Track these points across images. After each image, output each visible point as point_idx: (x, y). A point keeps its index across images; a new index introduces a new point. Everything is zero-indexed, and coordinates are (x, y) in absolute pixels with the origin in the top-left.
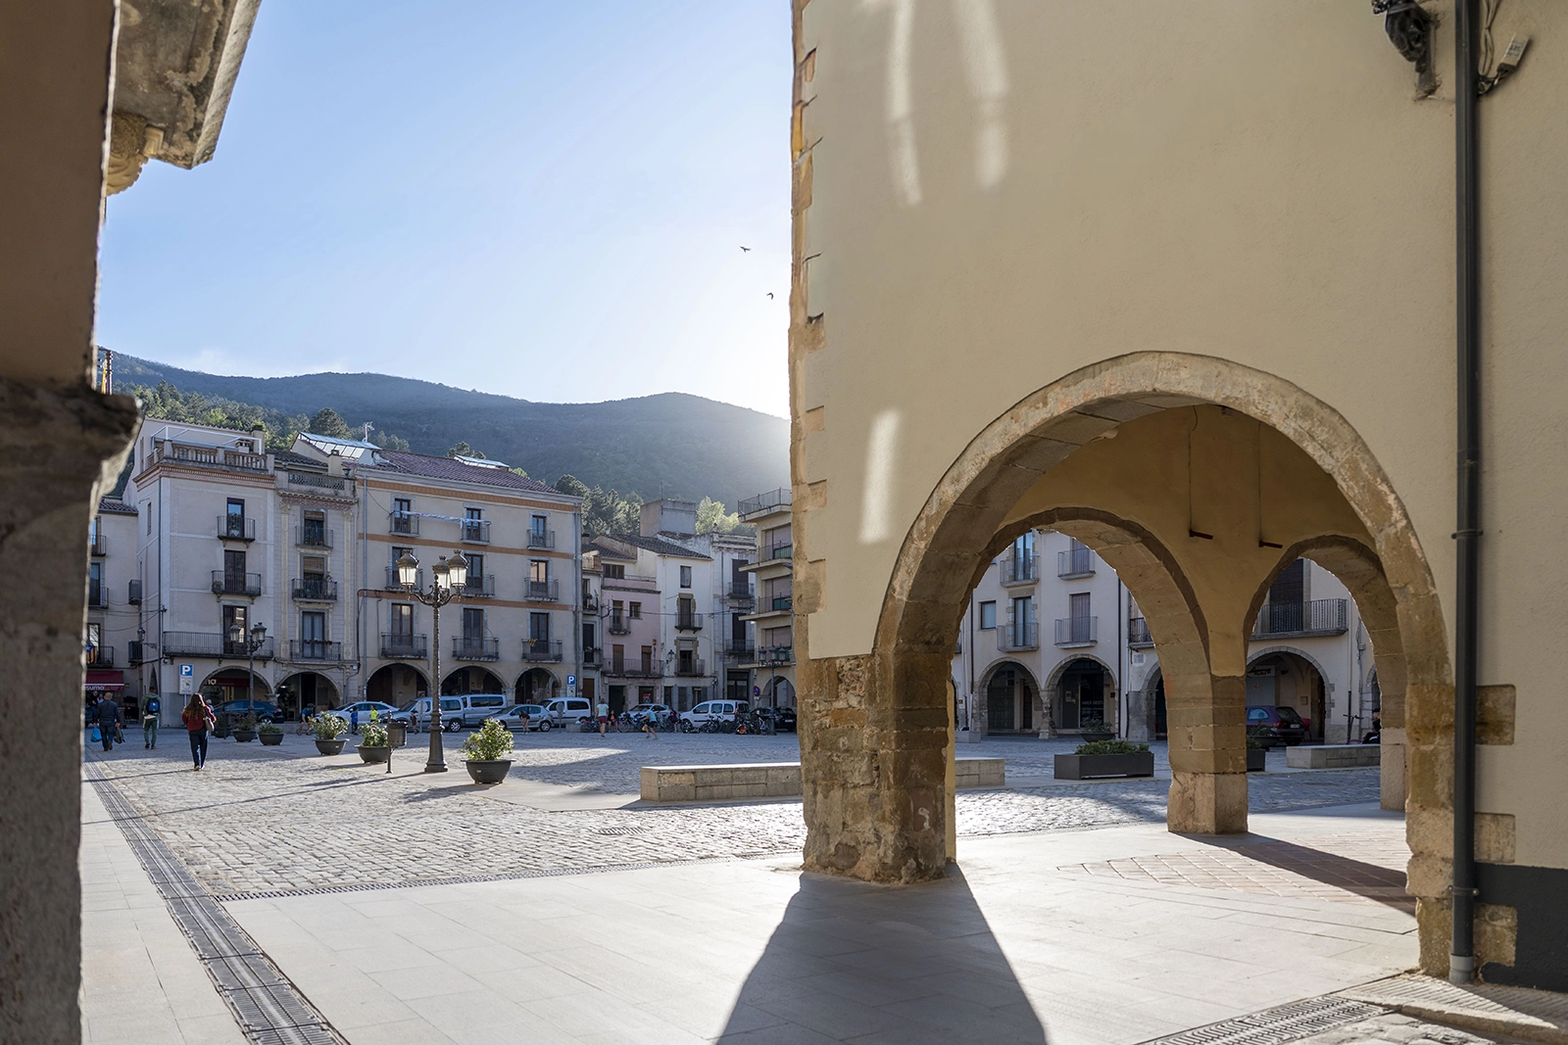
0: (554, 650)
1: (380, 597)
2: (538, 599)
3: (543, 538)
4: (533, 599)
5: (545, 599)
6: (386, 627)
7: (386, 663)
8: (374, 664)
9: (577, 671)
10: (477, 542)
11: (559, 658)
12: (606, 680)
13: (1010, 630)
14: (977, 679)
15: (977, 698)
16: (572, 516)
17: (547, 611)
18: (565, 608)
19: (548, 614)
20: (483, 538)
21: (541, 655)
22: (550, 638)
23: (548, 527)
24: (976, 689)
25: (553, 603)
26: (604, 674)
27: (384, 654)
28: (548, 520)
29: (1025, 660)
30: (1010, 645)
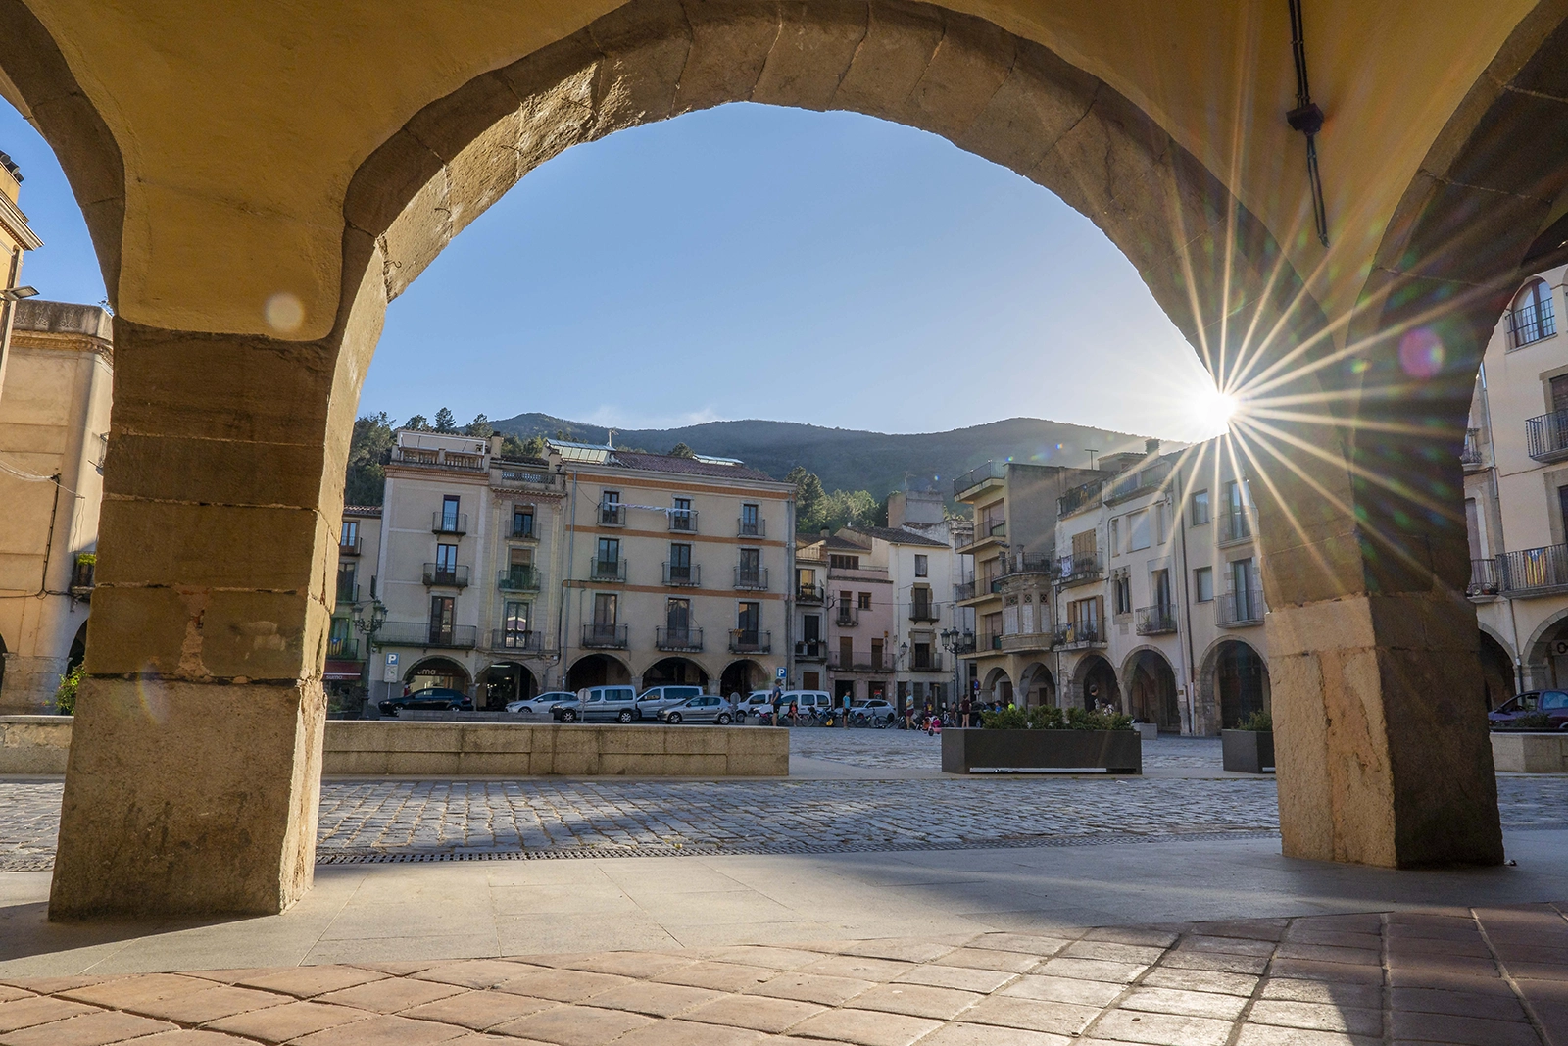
0: (763, 641)
1: (584, 587)
2: (746, 588)
3: (755, 527)
4: (741, 588)
5: (754, 588)
6: (588, 618)
7: (586, 653)
8: (575, 654)
9: (789, 663)
10: (684, 532)
11: (768, 649)
12: (832, 675)
13: (1231, 603)
14: (1197, 663)
15: (1198, 687)
16: (786, 503)
17: (756, 600)
18: (776, 597)
19: (758, 603)
20: (691, 527)
21: (752, 646)
22: (760, 629)
23: (760, 515)
24: (1197, 677)
25: (762, 591)
26: (829, 668)
27: (585, 644)
28: (760, 508)
29: (1250, 638)
30: (1231, 620)
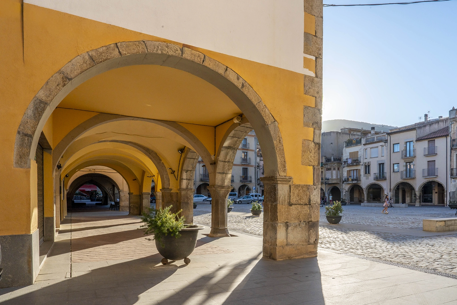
0: (249, 179)
1: (200, 163)
2: (245, 164)
3: (246, 145)
4: (243, 163)
5: (247, 164)
6: (202, 172)
7: (202, 183)
8: (199, 183)
9: (256, 185)
11: (251, 181)
13: (405, 172)
14: (392, 188)
15: (392, 194)
16: (254, 138)
17: (247, 167)
18: (252, 166)
21: (246, 180)
22: (248, 176)
23: (248, 142)
24: (392, 191)
25: (249, 165)
27: (201, 180)
28: (247, 139)
29: (410, 182)
30: (404, 177)
